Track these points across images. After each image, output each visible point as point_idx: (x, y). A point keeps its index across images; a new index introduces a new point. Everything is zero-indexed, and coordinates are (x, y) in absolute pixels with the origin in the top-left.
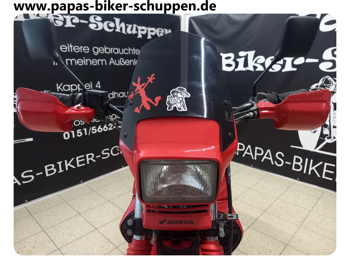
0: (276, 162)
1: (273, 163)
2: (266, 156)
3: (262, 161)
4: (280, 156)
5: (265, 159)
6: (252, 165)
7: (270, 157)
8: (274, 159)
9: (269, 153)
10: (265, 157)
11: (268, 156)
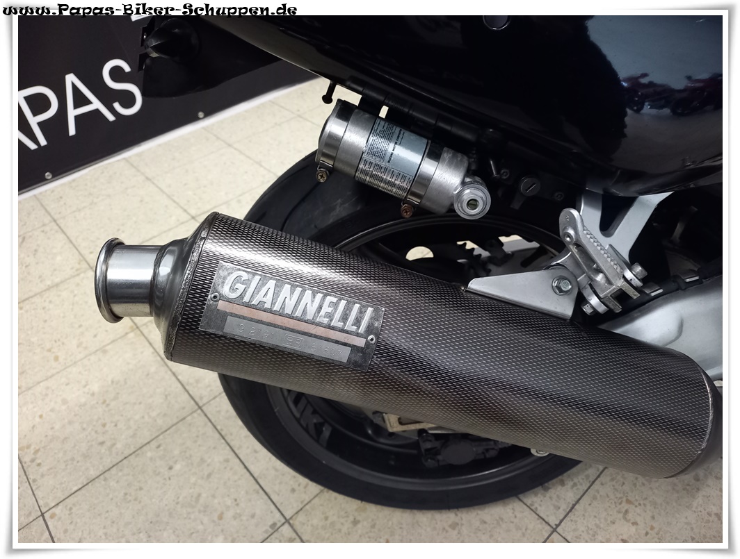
0: (117, 106)
1: (111, 118)
2: (76, 106)
3: (72, 131)
4: (117, 74)
5: (77, 118)
6: (48, 175)
7: (89, 102)
8: (108, 97)
9: (74, 87)
10: (72, 113)
11: (80, 100)
